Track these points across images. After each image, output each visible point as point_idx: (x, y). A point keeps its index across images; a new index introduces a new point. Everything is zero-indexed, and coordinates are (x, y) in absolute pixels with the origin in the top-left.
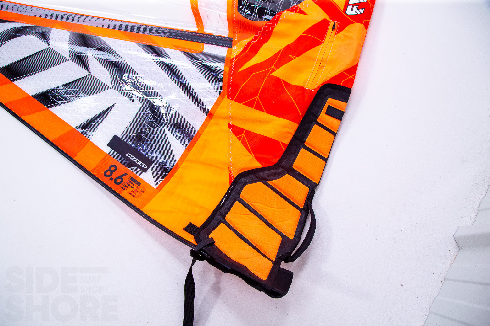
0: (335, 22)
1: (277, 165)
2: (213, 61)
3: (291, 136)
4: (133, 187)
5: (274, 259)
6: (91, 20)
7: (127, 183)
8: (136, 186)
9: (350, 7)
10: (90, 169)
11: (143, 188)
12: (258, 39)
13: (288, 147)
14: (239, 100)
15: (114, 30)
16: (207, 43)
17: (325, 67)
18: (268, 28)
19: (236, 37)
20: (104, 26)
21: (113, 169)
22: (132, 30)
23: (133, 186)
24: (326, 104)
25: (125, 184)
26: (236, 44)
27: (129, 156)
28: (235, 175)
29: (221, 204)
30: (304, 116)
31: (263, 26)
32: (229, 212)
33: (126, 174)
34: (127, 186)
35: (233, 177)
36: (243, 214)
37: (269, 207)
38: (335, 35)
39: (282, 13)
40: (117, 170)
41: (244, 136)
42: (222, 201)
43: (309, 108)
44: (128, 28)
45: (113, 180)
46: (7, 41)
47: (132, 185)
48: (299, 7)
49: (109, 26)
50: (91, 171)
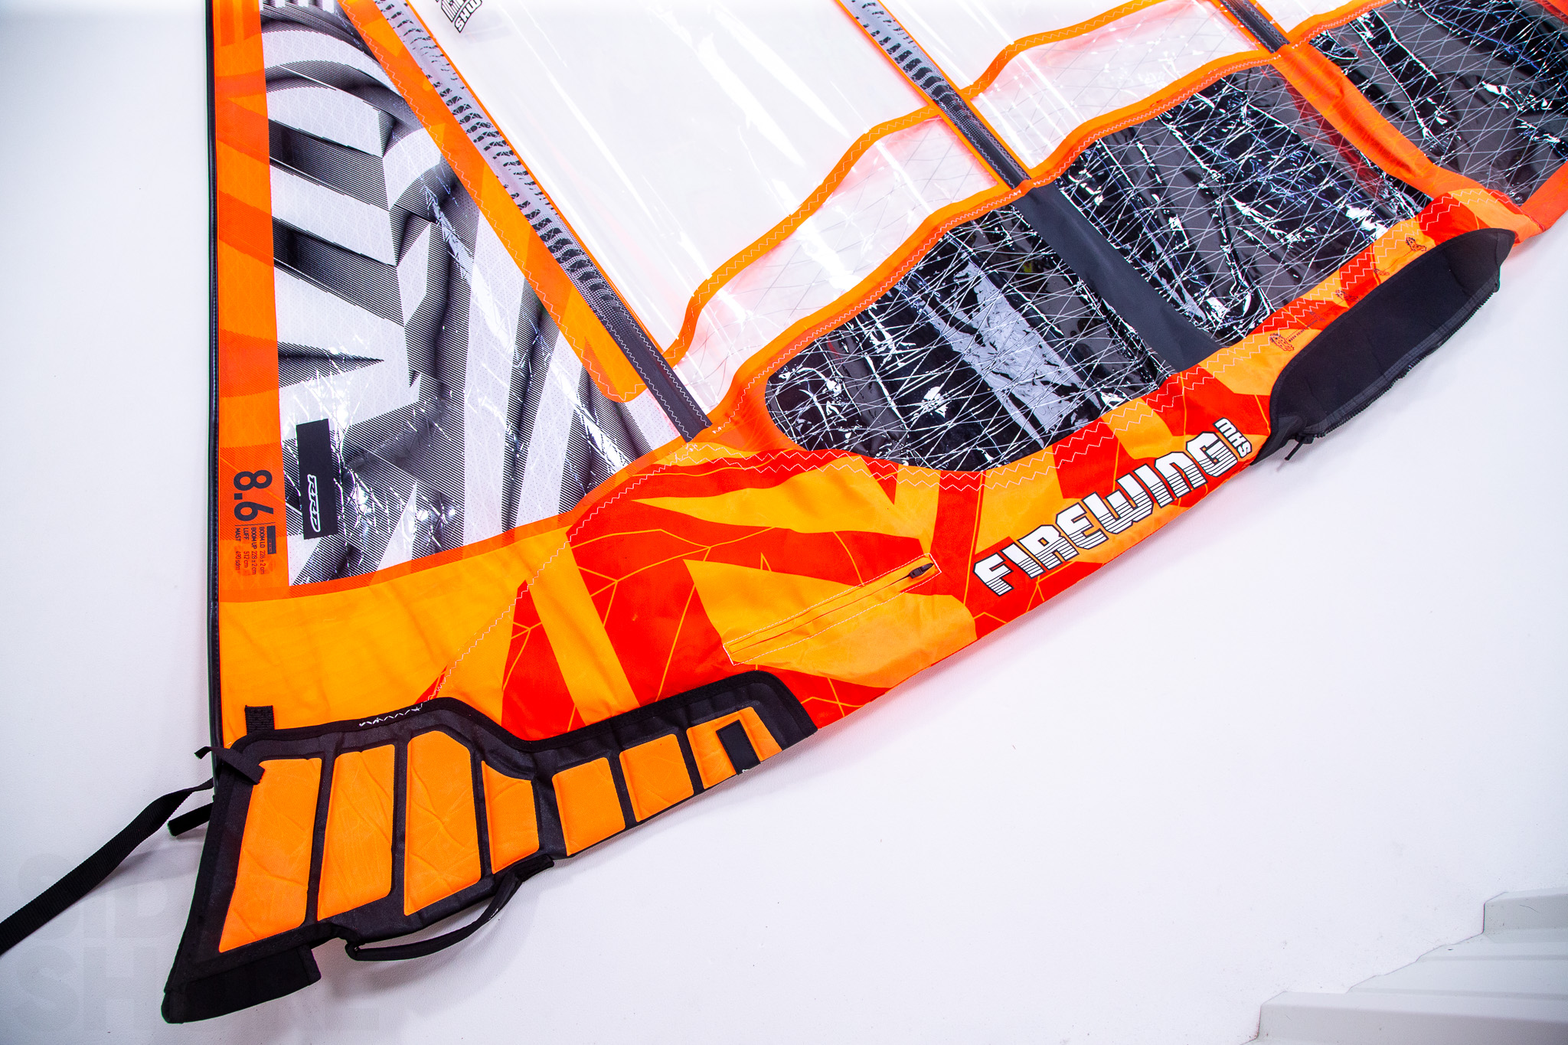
0: (932, 564)
1: (530, 748)
2: (615, 440)
3: (606, 715)
4: (255, 547)
5: (322, 916)
6: (508, 167)
7: (254, 529)
8: (262, 550)
9: (996, 559)
10: (224, 443)
11: (271, 564)
12: (755, 468)
13: (580, 730)
14: (582, 557)
15: (525, 219)
16: (653, 393)
17: (810, 637)
18: (790, 463)
19: (720, 428)
20: (518, 195)
21: (261, 479)
22: (554, 247)
23: (258, 545)
24: (736, 715)
25: (250, 527)
26: (701, 441)
27: (311, 483)
28: (443, 692)
29: (364, 723)
30: (668, 698)
31: (783, 450)
32: (356, 754)
33: (270, 511)
34: (250, 534)
35: (437, 692)
36: (376, 781)
37: (434, 813)
38: (902, 592)
39: (845, 456)
40: (264, 489)
41: (527, 633)
42: (372, 718)
43: (691, 691)
44: (553, 236)
45: (239, 502)
46: (330, 86)
47: (258, 541)
48: (898, 472)
49: (526, 204)
50: (223, 449)
